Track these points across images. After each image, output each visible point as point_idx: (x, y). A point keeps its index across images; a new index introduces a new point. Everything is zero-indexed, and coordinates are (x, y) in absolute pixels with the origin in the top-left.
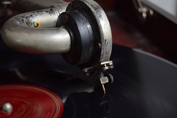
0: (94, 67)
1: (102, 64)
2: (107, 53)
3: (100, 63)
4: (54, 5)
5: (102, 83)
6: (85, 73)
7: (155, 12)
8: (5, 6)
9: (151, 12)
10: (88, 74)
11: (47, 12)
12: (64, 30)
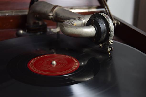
0: (104, 43)
1: (109, 41)
2: (112, 36)
3: (108, 41)
4: (80, 17)
5: (109, 50)
6: (101, 46)
7: (120, 22)
8: (50, 19)
9: (119, 23)
10: (102, 47)
11: (78, 20)
12: (92, 26)
